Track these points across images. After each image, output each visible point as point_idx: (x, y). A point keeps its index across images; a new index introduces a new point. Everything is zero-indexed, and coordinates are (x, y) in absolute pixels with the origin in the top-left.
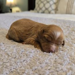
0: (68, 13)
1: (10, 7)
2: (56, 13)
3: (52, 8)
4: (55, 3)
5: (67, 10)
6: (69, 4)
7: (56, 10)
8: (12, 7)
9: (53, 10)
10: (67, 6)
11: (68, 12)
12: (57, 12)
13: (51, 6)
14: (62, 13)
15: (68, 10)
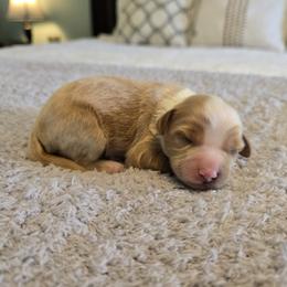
2: (189, 43)
3: (174, 27)
4: (184, 10)
5: (225, 34)
6: (231, 12)
7: (190, 33)
8: (31, 23)
9: (179, 32)
11: (230, 41)
12: (195, 40)
13: (170, 19)
14: (210, 45)
15: (230, 33)
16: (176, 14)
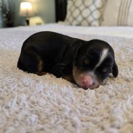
0: (121, 25)
1: (26, 17)
2: (100, 25)
3: (93, 17)
4: (99, 9)
5: (118, 20)
6: (121, 9)
7: (101, 20)
8: (29, 17)
9: (95, 19)
10: (119, 13)
11: (120, 23)
12: (103, 23)
13: (91, 13)
15: (121, 19)
16: (94, 10)
